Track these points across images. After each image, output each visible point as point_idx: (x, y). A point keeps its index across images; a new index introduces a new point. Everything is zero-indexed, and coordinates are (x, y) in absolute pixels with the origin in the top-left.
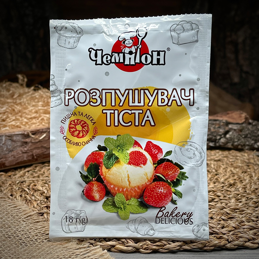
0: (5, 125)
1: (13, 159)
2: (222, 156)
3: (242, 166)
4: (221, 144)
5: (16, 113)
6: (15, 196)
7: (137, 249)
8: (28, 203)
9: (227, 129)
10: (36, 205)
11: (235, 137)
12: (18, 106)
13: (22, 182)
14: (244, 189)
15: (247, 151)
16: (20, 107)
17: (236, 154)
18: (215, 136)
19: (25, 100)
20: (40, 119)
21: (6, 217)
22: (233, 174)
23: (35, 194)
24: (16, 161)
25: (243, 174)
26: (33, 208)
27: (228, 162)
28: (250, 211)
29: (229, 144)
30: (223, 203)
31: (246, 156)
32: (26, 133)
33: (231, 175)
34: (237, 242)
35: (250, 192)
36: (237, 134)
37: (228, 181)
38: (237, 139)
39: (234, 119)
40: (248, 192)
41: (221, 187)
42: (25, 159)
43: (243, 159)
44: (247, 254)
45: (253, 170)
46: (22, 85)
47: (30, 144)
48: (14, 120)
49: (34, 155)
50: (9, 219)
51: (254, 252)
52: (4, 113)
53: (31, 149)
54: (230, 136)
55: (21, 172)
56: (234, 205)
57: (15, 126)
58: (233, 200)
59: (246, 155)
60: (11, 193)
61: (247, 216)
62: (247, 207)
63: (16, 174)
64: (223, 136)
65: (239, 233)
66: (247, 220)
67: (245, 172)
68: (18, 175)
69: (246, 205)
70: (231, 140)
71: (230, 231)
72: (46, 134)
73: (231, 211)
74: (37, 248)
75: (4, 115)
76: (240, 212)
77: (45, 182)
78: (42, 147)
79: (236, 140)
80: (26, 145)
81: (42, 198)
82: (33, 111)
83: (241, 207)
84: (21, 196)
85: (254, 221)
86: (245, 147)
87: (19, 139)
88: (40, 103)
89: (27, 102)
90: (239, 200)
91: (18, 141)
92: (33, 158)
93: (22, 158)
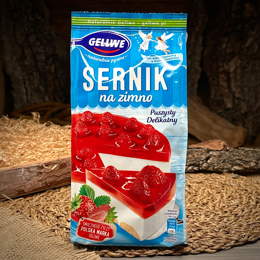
0: (23, 159)
1: (30, 186)
2: (204, 178)
3: (218, 188)
4: (203, 168)
5: (32, 148)
6: (33, 217)
7: (123, 255)
8: (43, 222)
9: (208, 155)
10: (49, 224)
11: (215, 162)
12: (33, 142)
13: (38, 206)
14: (213, 208)
15: (225, 174)
16: (35, 143)
17: (216, 176)
18: (199, 162)
19: (39, 136)
20: (51, 152)
21: (26, 233)
23: (48, 215)
24: (33, 188)
25: (217, 195)
26: (47, 226)
27: (208, 184)
28: (214, 224)
29: (210, 168)
30: (195, 219)
32: (40, 165)
34: (199, 249)
36: (217, 159)
37: (202, 201)
38: (216, 164)
39: (214, 146)
40: (216, 209)
41: (196, 206)
42: (40, 186)
43: (221, 181)
44: (206, 257)
45: (226, 191)
47: (44, 174)
48: (30, 154)
49: (48, 182)
50: (28, 235)
51: (211, 255)
52: (22, 148)
53: (45, 178)
54: (211, 161)
55: (37, 197)
56: (203, 220)
57: (32, 159)
58: (202, 216)
59: (224, 177)
60: (29, 215)
61: (212, 228)
62: (213, 221)
63: (33, 199)
64: (205, 161)
65: (202, 242)
66: (211, 231)
67: (219, 193)
68: (34, 200)
69: (213, 219)
70: (212, 165)
71: (195, 240)
72: (57, 165)
73: (200, 225)
74: (49, 253)
75: (22, 151)
76: (207, 225)
77: (56, 205)
78: (54, 176)
79: (216, 165)
80: (41, 174)
81: (53, 218)
82: (46, 146)
83: (208, 221)
84: (37, 217)
85: (216, 232)
86: (224, 170)
87: (34, 170)
88: (52, 138)
89: (40, 138)
90: (208, 216)
91: (34, 172)
92: (47, 185)
93: (38, 185)
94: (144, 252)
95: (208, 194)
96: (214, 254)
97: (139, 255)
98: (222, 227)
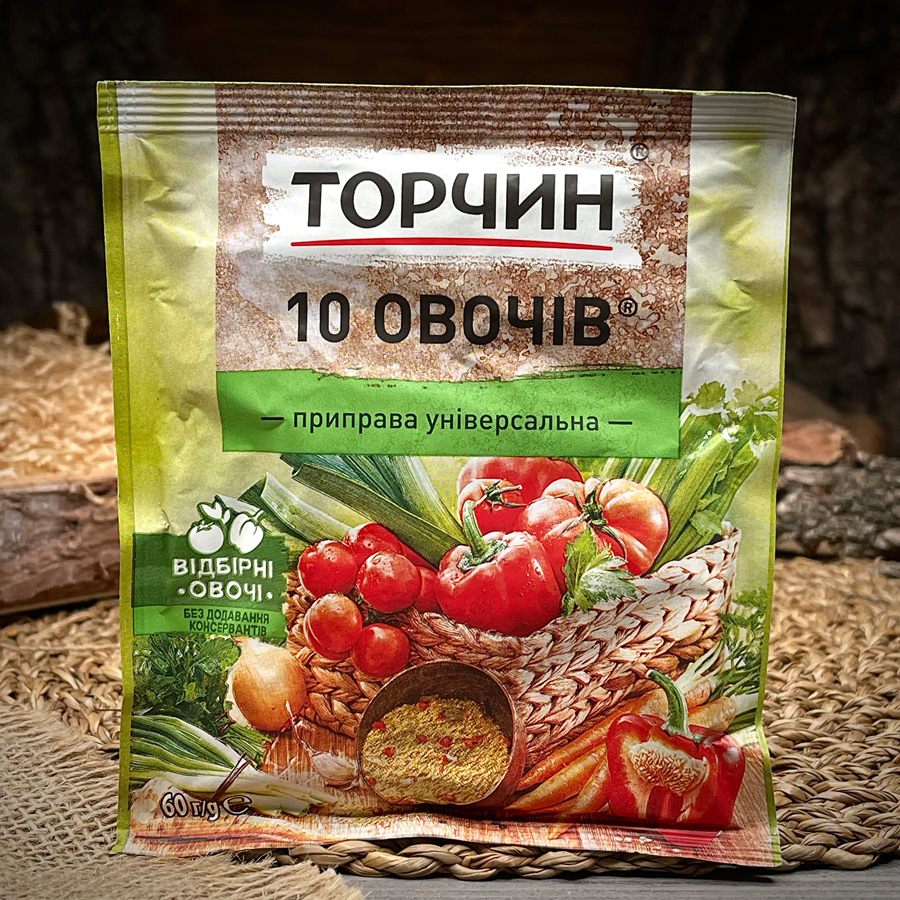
1: (27, 578)
3: (829, 607)
5: (43, 423)
6: (26, 696)
7: (442, 866)
8: (69, 717)
9: (781, 481)
10: (95, 726)
11: (807, 511)
12: (50, 401)
13: (56, 656)
14: (830, 675)
15: (848, 560)
16: (56, 404)
17: (812, 569)
19: (76, 381)
22: (797, 631)
23: (97, 693)
24: (39, 585)
25: (829, 630)
26: (86, 733)
27: (782, 594)
28: (848, 744)
29: (785, 536)
31: (844, 575)
32: (73, 489)
33: (789, 633)
34: (795, 847)
35: (853, 684)
36: (816, 500)
37: (776, 647)
38: (814, 518)
39: (802, 448)
40: (844, 682)
42: (70, 580)
43: (834, 587)
44: (832, 883)
45: (869, 617)
46: (71, 338)
47: (88, 528)
48: (33, 447)
49: (103, 565)
53: (91, 547)
54: (789, 509)
55: (55, 625)
56: (793, 726)
57: (39, 464)
58: (789, 708)
59: (846, 573)
60: (11, 688)
61: (839, 760)
62: (838, 734)
63: (36, 632)
65: (807, 816)
66: (838, 774)
67: (840, 624)
68: (44, 633)
69: (837, 727)
70: (793, 522)
73: (783, 746)
76: (813, 748)
79: (811, 522)
80: (74, 529)
81: (118, 704)
83: (819, 732)
84: (46, 696)
85: (861, 779)
86: (843, 547)
87: (48, 510)
89: (81, 389)
90: (811, 709)
91: (44, 517)
92: (98, 577)
93: (59, 575)
94: (536, 857)
95: (790, 628)
96: (868, 875)
97: (517, 867)
98: (885, 758)
